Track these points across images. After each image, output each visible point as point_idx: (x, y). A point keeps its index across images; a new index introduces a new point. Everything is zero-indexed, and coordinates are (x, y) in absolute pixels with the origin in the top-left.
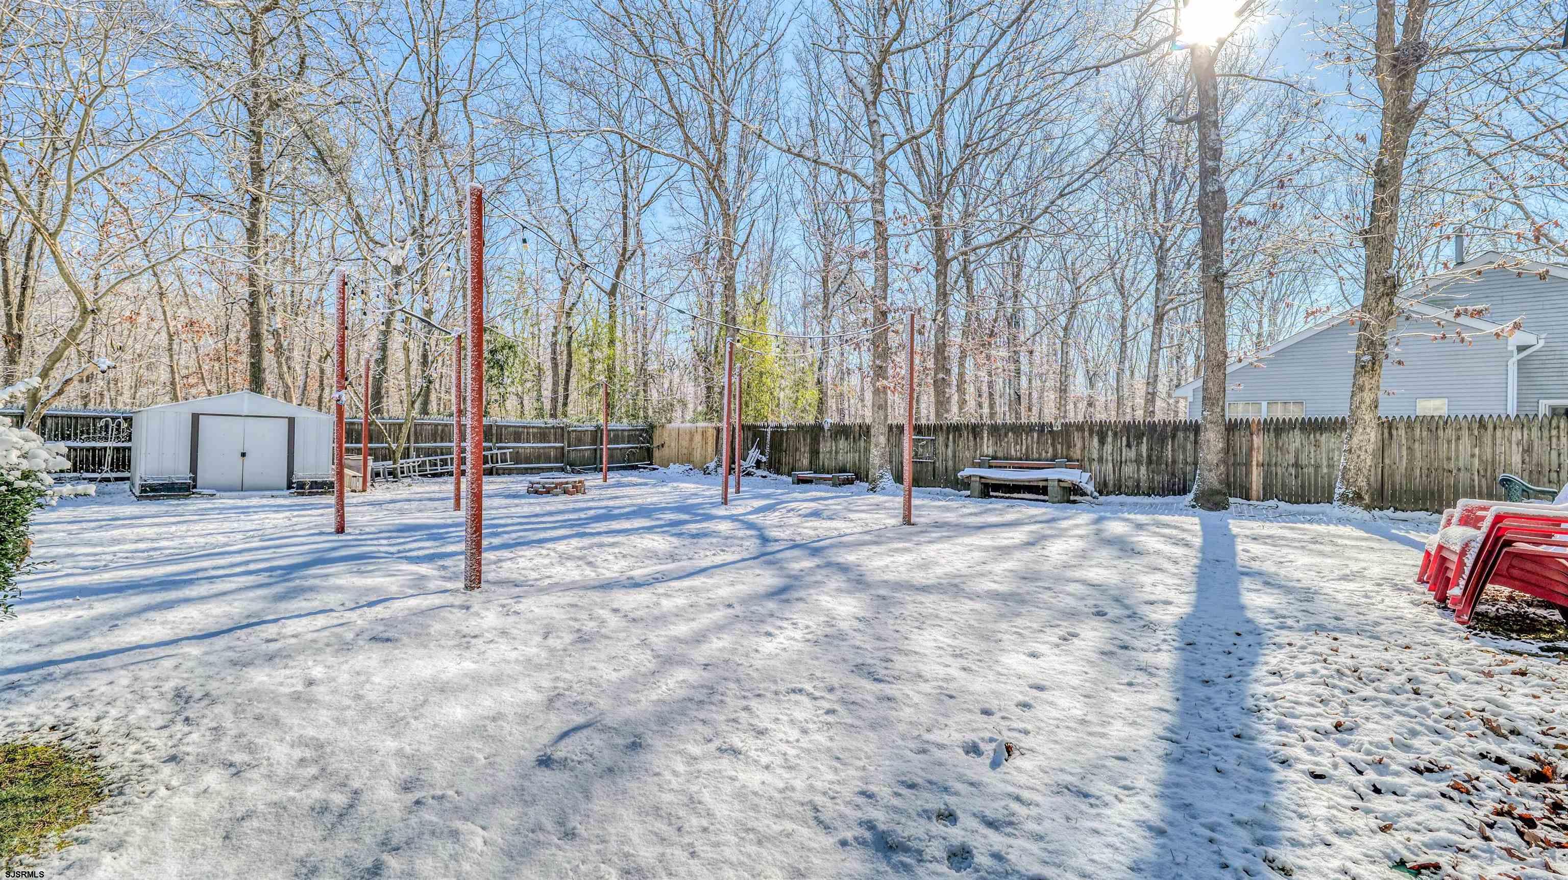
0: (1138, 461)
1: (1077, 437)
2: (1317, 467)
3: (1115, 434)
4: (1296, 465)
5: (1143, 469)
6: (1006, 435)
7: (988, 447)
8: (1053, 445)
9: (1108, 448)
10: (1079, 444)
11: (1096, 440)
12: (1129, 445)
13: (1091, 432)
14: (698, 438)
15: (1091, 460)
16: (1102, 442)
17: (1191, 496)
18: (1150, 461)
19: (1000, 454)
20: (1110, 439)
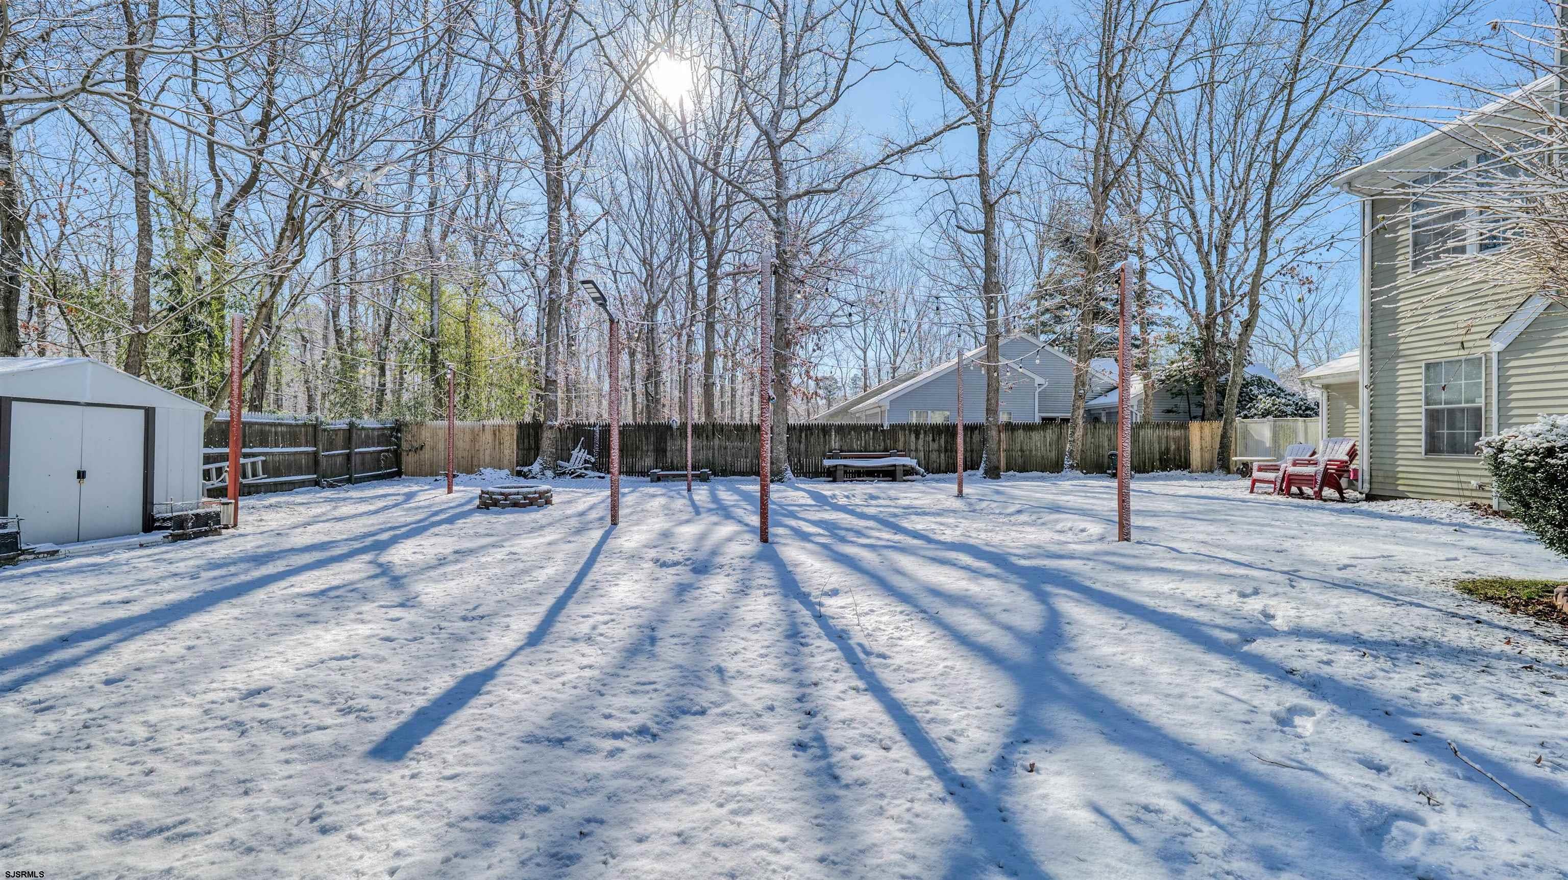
0: (939, 451)
1: (901, 435)
2: (1031, 451)
3: (925, 432)
4: (1022, 450)
5: (942, 455)
6: (849, 433)
7: (835, 442)
8: (884, 440)
9: (921, 442)
10: (902, 439)
11: (913, 436)
12: (934, 440)
13: (910, 431)
14: (488, 437)
15: (910, 451)
16: (917, 438)
17: (981, 471)
18: (946, 451)
19: (845, 448)
20: (922, 436)
